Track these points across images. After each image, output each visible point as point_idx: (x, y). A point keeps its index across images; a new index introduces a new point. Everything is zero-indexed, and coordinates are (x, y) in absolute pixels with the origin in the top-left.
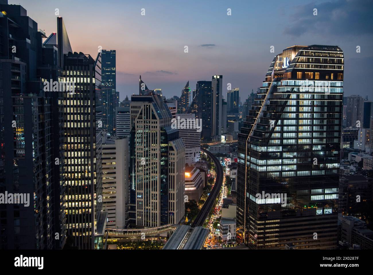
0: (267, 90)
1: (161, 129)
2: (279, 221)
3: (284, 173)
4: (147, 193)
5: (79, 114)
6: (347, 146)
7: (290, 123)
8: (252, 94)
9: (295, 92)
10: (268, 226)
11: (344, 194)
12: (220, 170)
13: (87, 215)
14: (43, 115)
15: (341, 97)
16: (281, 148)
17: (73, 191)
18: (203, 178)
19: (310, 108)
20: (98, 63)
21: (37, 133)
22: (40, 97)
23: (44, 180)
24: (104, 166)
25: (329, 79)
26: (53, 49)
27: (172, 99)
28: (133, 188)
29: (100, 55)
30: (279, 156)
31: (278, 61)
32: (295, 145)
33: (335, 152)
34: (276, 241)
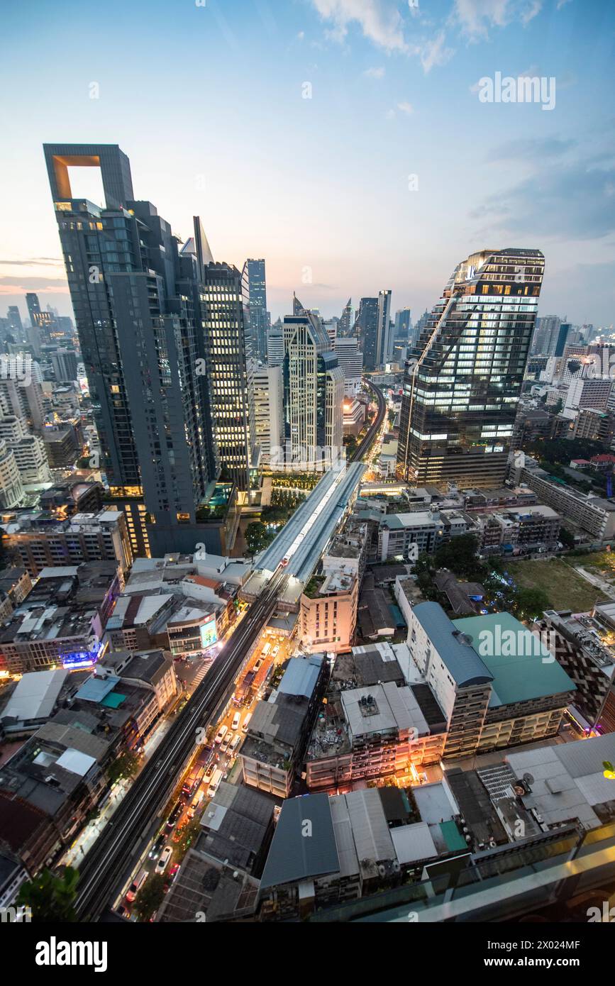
0: (444, 308)
1: (319, 356)
2: (443, 458)
3: (453, 407)
4: (303, 426)
5: (226, 338)
6: (532, 378)
7: (467, 350)
8: (426, 314)
9: (478, 311)
10: (431, 463)
11: (519, 431)
12: (382, 403)
13: (241, 448)
14: (186, 339)
15: (534, 318)
16: (453, 378)
17: (225, 423)
18: (364, 412)
19: (493, 331)
20: (244, 276)
21: (183, 361)
22: (182, 318)
23: (194, 411)
24: (256, 397)
25: (522, 295)
26: (191, 259)
27: (331, 321)
28: (288, 421)
29: (247, 265)
30: (450, 388)
31: (461, 271)
32: (470, 375)
33: (516, 384)
34: (438, 478)
